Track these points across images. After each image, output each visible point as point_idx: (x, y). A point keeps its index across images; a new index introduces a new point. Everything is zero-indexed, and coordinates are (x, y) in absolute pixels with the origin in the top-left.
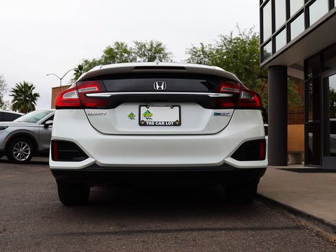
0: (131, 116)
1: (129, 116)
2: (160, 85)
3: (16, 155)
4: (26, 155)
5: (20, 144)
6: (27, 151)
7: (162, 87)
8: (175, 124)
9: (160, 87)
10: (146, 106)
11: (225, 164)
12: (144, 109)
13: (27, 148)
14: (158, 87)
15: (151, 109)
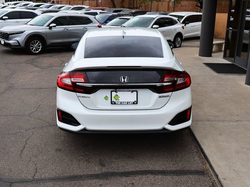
0: (106, 98)
1: (105, 98)
2: (124, 79)
3: (33, 49)
4: (39, 49)
5: (34, 42)
6: (39, 46)
7: (126, 80)
8: (134, 103)
9: (124, 80)
10: (116, 92)
11: (164, 129)
12: (114, 94)
13: (39, 43)
14: (123, 80)
15: (119, 93)
